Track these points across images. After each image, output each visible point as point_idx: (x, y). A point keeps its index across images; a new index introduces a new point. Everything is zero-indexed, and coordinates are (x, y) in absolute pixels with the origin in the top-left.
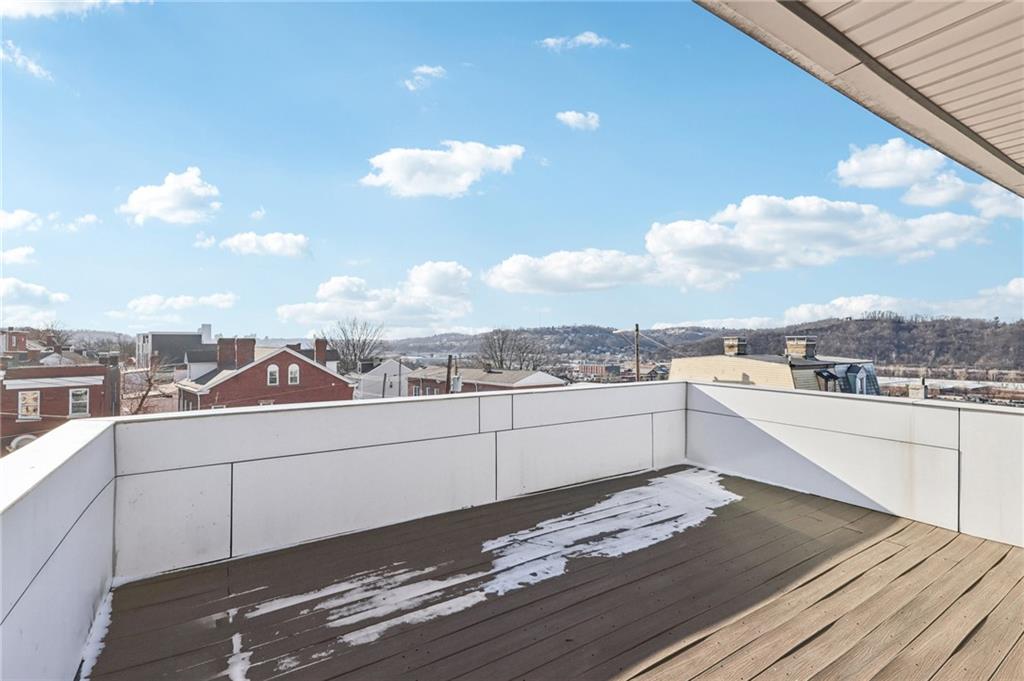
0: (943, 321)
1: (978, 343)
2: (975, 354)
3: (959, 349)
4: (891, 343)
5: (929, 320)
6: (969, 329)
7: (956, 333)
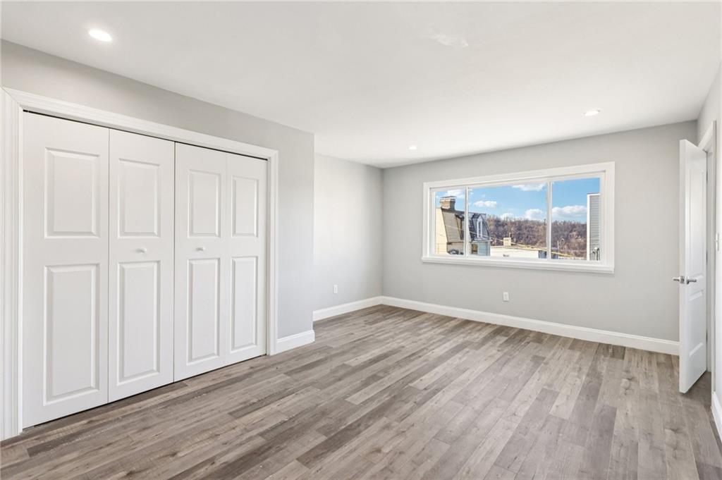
0: (519, 222)
1: (536, 234)
2: (535, 240)
3: (527, 237)
4: (494, 234)
5: (513, 221)
6: (532, 226)
7: (526, 228)
